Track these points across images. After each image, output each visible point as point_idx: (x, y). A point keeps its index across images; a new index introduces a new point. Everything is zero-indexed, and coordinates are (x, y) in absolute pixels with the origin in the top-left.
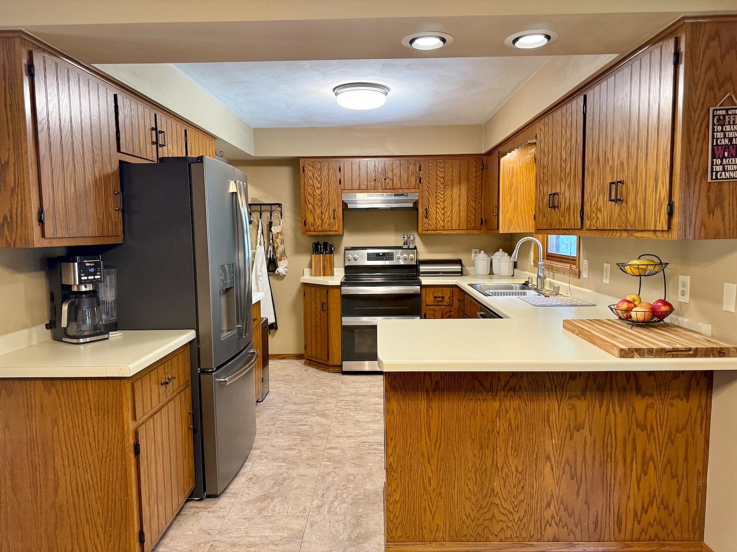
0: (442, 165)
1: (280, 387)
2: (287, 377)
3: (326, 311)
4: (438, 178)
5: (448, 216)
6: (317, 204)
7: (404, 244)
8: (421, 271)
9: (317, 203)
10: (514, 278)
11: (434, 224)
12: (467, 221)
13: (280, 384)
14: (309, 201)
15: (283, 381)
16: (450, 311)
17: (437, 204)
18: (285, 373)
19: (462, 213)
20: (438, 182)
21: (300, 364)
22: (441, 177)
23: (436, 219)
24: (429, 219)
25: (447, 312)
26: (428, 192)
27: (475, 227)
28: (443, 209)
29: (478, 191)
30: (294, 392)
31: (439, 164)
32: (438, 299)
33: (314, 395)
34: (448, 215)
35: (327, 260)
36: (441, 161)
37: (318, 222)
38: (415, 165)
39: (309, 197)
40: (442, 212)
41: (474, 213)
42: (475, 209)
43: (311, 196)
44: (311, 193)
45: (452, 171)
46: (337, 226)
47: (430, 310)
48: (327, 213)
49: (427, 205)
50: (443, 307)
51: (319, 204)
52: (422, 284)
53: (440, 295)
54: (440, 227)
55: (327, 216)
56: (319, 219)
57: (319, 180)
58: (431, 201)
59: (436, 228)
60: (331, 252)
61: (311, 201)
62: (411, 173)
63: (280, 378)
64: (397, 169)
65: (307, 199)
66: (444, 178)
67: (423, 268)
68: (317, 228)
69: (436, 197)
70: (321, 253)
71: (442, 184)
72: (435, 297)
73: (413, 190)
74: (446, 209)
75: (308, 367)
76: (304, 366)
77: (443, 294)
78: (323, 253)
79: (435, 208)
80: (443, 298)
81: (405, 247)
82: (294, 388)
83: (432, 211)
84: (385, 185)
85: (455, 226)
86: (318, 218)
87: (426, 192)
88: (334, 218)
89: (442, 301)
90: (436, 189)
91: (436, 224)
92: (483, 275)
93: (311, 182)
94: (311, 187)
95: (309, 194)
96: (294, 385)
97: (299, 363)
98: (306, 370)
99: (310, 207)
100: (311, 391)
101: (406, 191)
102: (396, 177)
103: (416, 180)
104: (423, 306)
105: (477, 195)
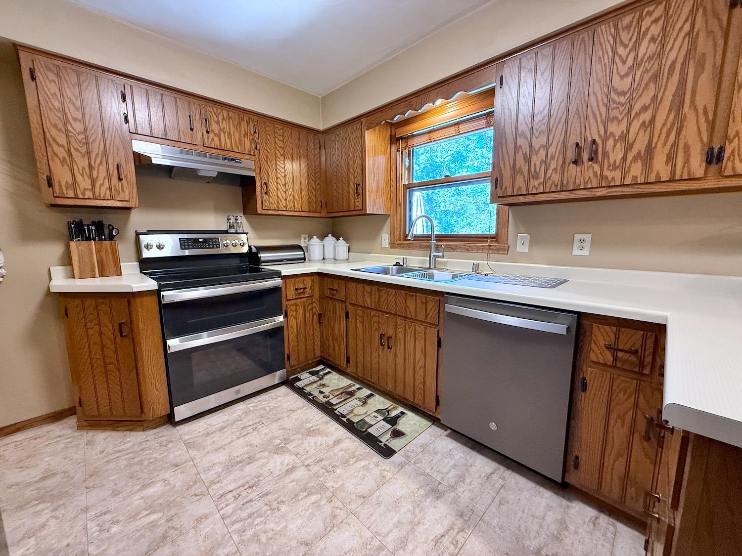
0: (281, 132)
1: (43, 526)
2: (49, 483)
3: (130, 336)
4: (278, 147)
5: (290, 195)
6: (77, 150)
7: (230, 227)
8: (262, 259)
9: (76, 146)
10: (348, 262)
11: (276, 202)
12: (309, 202)
13: (39, 513)
14: (54, 140)
15: (41, 499)
16: (312, 303)
17: (277, 178)
18: (37, 473)
19: (303, 193)
20: (277, 152)
21: (67, 432)
22: (280, 147)
23: (278, 196)
24: (269, 196)
25: (309, 305)
26: (267, 163)
27: (316, 210)
28: (285, 185)
29: (316, 171)
30: (93, 528)
31: (277, 130)
32: (299, 291)
33: (151, 508)
34: (290, 193)
35: (106, 251)
36: (280, 127)
37: (84, 183)
38: (248, 123)
39: (54, 132)
40: (284, 189)
41: (314, 194)
42: (315, 190)
43: (60, 130)
44: (60, 126)
45: (292, 143)
46: (128, 193)
47: (291, 305)
48: (103, 168)
49: (266, 177)
50: (305, 299)
51: (83, 150)
52: (283, 275)
53: (301, 286)
54: (282, 206)
55: (103, 174)
56: (86, 178)
57: (78, 104)
58: (270, 174)
59: (278, 207)
60: (111, 237)
61: (62, 140)
62: (244, 133)
63: (29, 493)
64: (224, 122)
65: (48, 135)
66: (283, 148)
67: (263, 256)
68: (83, 194)
69: (276, 170)
70: (89, 239)
71: (282, 155)
72: (296, 289)
73: (247, 157)
74: (287, 186)
75: (91, 434)
76: (78, 434)
77: (304, 284)
78: (95, 240)
79: (275, 184)
80: (305, 288)
81: (232, 231)
82: (86, 510)
83: (272, 187)
84: (208, 141)
85: (298, 208)
86: (82, 175)
87: (265, 162)
88: (120, 179)
89: (303, 293)
90: (276, 160)
91: (278, 202)
92: (319, 260)
93: (57, 104)
94: (59, 115)
95: (55, 126)
96: (82, 500)
97: (64, 430)
98: (89, 443)
99: (62, 153)
100: (136, 501)
101: (238, 156)
102: (224, 133)
103: (251, 144)
104: (284, 301)
105: (317, 175)
